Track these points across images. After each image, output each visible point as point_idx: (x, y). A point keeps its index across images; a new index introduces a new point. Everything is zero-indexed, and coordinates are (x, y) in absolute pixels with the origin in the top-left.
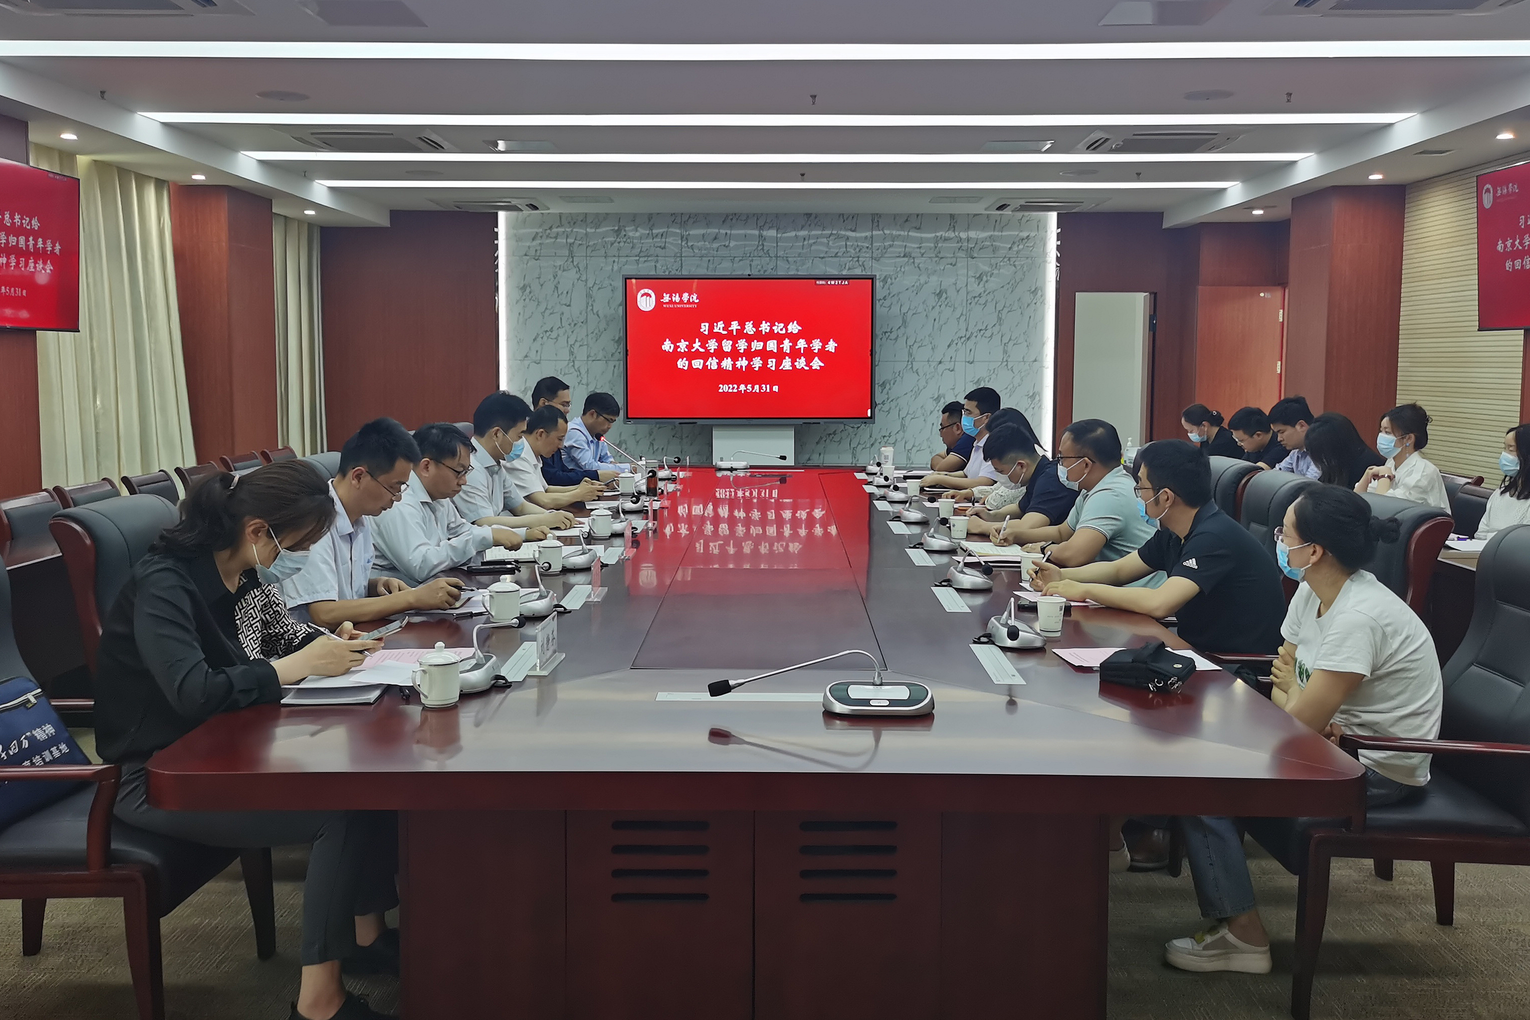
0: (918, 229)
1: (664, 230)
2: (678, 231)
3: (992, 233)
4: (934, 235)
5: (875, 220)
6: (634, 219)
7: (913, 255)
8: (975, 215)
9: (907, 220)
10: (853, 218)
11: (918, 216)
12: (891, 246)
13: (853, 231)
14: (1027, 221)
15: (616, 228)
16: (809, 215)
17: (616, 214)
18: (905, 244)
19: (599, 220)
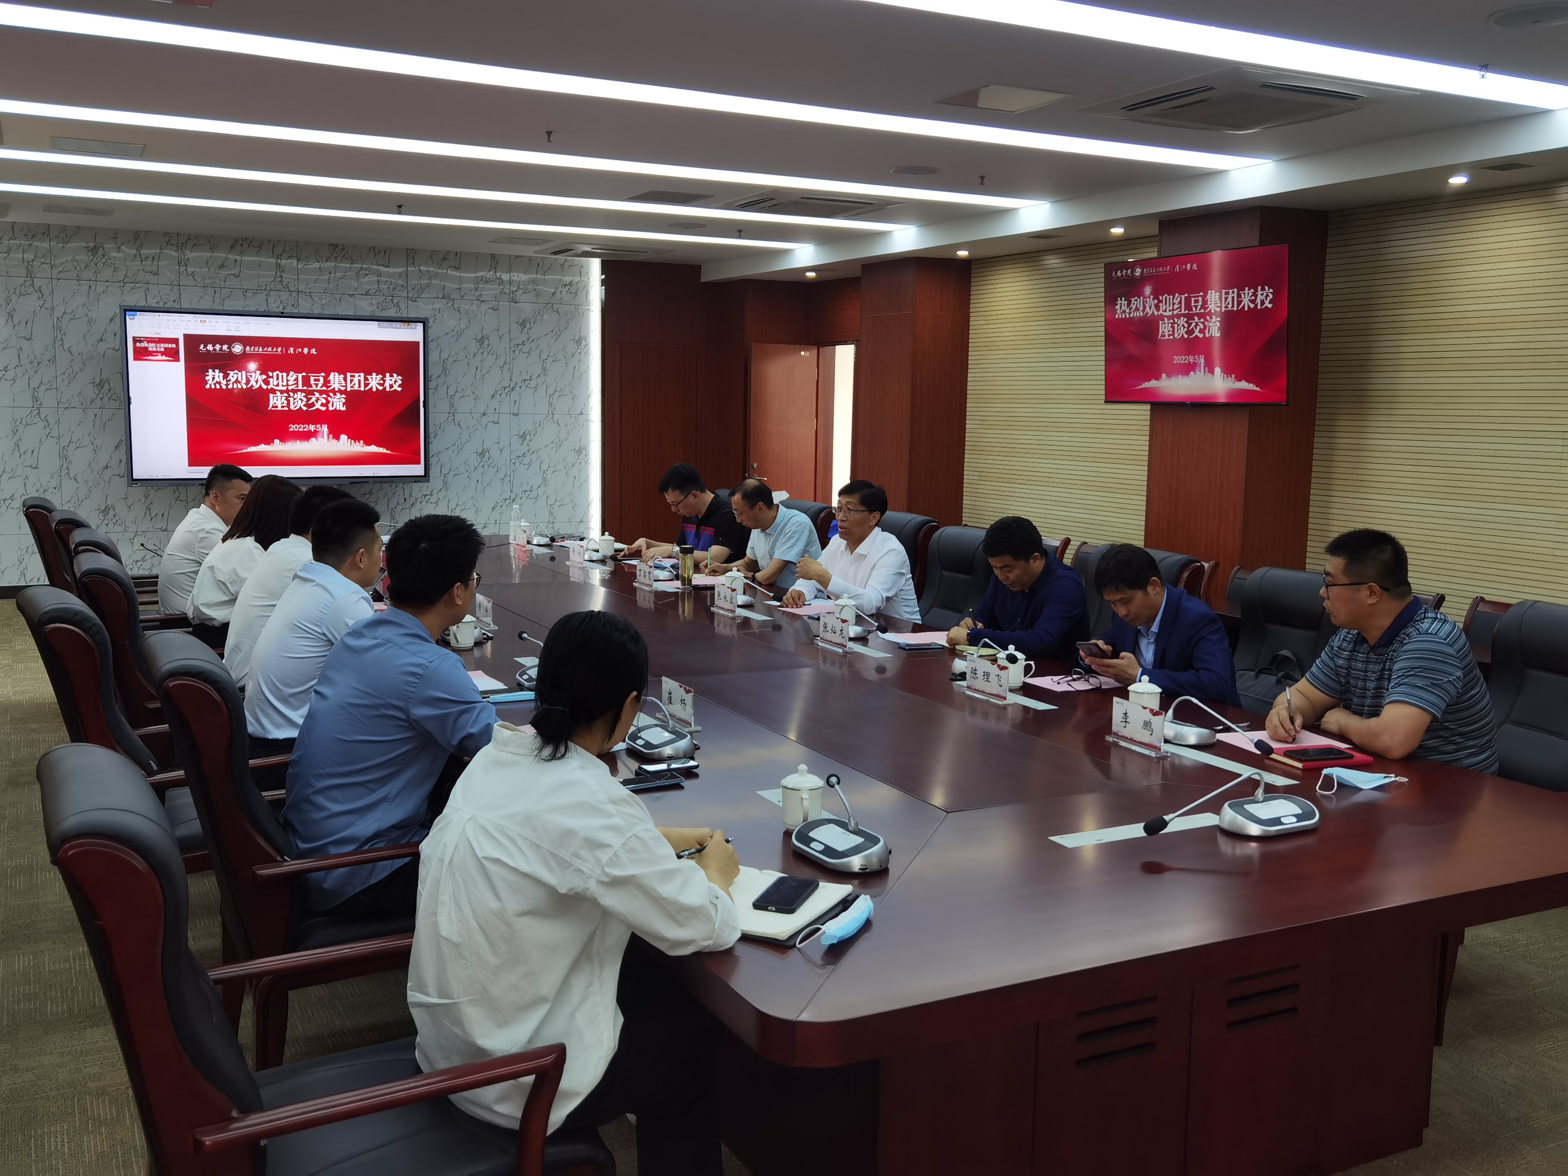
0: (457, 269)
1: (156, 251)
2: (174, 253)
3: (535, 276)
4: (474, 275)
5: (411, 255)
6: (115, 235)
7: (453, 296)
8: (517, 257)
9: (445, 259)
10: (385, 252)
11: (456, 254)
12: (428, 286)
13: (386, 267)
14: (570, 266)
15: (92, 245)
16: (334, 246)
17: (92, 228)
18: (443, 283)
19: (68, 234)
